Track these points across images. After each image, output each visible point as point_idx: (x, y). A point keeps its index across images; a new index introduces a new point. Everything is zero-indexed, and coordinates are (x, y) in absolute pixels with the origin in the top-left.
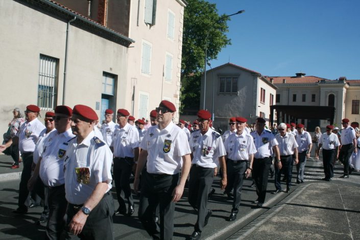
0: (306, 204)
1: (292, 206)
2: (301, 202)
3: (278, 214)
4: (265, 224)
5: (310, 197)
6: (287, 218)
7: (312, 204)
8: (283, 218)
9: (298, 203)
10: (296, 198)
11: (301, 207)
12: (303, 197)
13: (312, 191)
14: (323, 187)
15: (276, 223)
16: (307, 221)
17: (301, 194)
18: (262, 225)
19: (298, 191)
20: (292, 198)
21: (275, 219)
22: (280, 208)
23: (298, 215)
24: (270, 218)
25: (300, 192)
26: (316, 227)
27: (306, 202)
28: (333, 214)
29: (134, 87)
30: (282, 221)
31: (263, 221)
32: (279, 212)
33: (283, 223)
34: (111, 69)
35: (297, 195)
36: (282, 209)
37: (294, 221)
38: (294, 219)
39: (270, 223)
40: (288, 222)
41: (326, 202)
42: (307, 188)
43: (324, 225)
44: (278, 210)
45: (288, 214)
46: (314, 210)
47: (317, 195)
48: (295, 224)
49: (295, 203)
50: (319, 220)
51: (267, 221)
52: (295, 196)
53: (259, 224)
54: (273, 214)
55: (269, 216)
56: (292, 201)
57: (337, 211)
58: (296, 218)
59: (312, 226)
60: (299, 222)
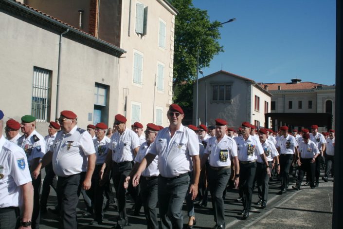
0: (295, 208)
1: (281, 210)
2: (290, 207)
3: (267, 216)
4: (254, 225)
5: (300, 202)
6: (276, 220)
7: (301, 208)
8: (272, 220)
9: (287, 207)
10: (286, 203)
11: (289, 210)
12: (293, 202)
13: (302, 196)
14: (313, 193)
15: (265, 224)
16: (294, 222)
17: (291, 199)
18: (251, 226)
19: (289, 196)
20: (282, 203)
21: (264, 221)
22: (270, 211)
23: (286, 217)
24: (259, 220)
25: (290, 197)
26: (302, 227)
27: (295, 206)
28: (320, 216)
29: (126, 98)
30: (270, 222)
31: (252, 223)
32: (269, 215)
33: (271, 224)
34: (103, 80)
35: (287, 200)
36: (272, 213)
37: (282, 223)
38: (282, 221)
39: (259, 224)
40: (276, 224)
41: (314, 206)
42: (298, 193)
43: (310, 225)
44: (267, 213)
45: (277, 217)
46: (302, 213)
47: (307, 200)
48: (282, 225)
49: (285, 207)
50: (306, 221)
51: (257, 223)
52: (285, 201)
53: (249, 225)
54: (262, 216)
55: (259, 219)
56: (282, 205)
57: (324, 214)
58: (283, 220)
59: (298, 227)
60: (287, 223)
